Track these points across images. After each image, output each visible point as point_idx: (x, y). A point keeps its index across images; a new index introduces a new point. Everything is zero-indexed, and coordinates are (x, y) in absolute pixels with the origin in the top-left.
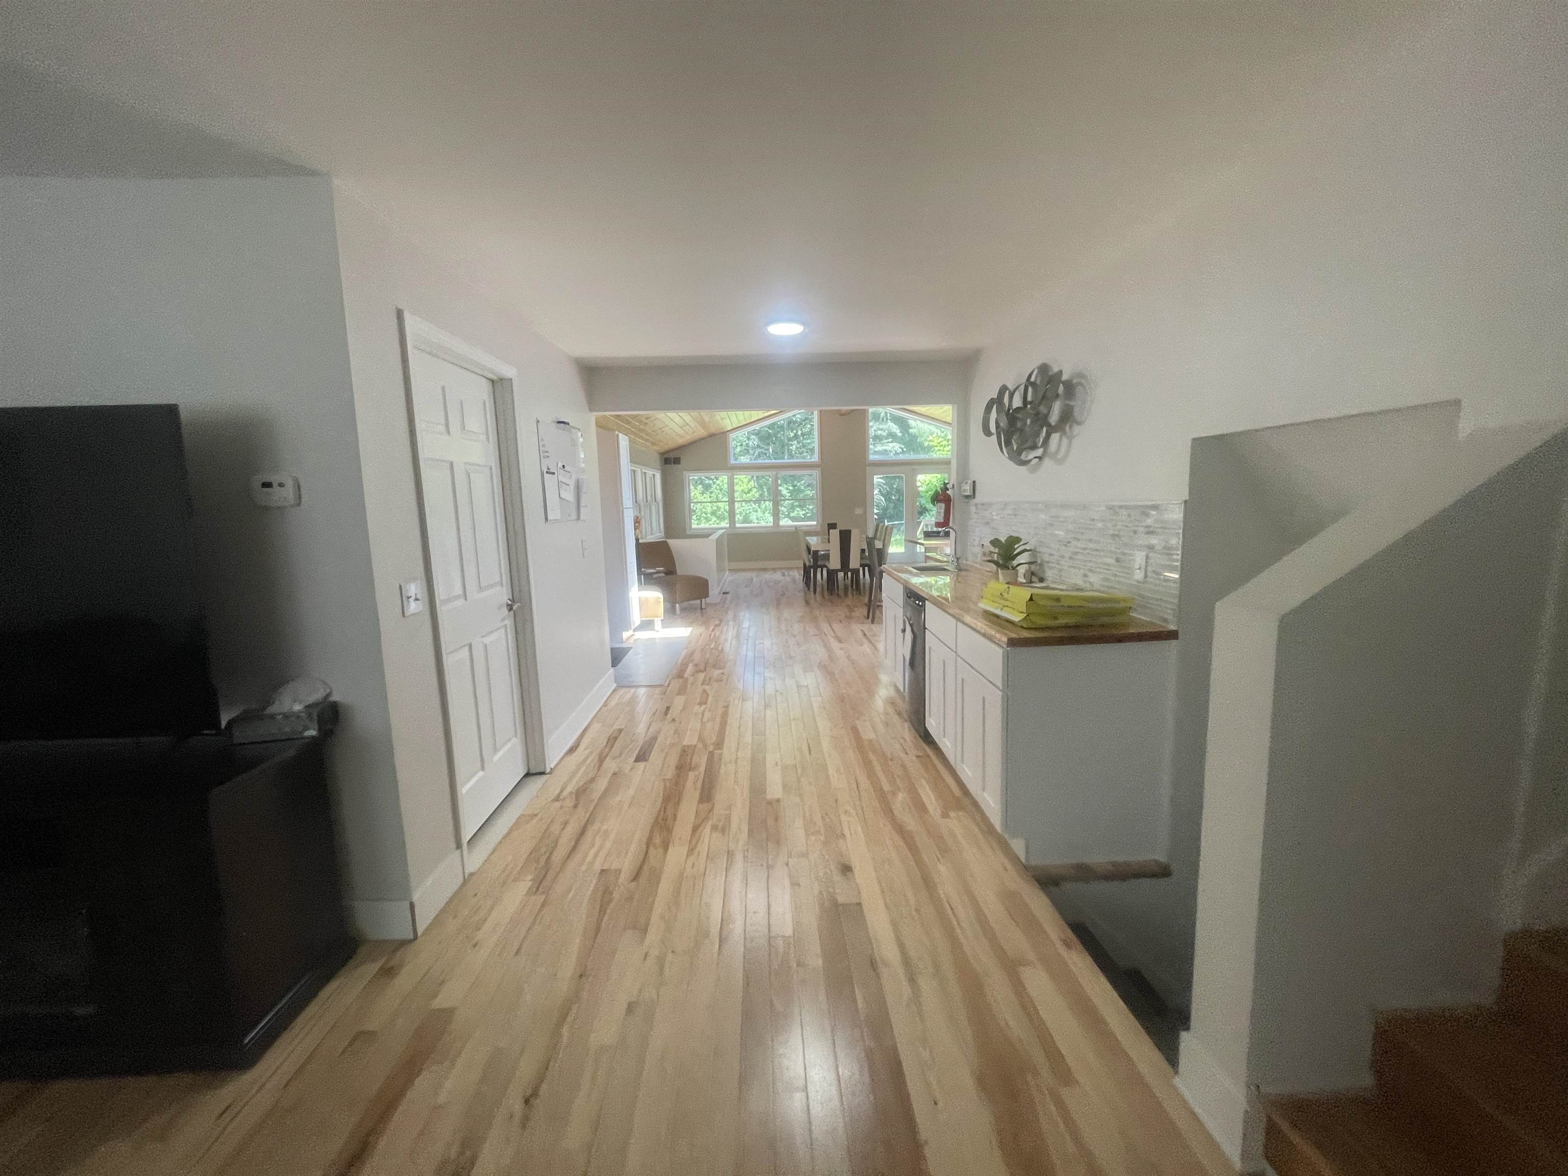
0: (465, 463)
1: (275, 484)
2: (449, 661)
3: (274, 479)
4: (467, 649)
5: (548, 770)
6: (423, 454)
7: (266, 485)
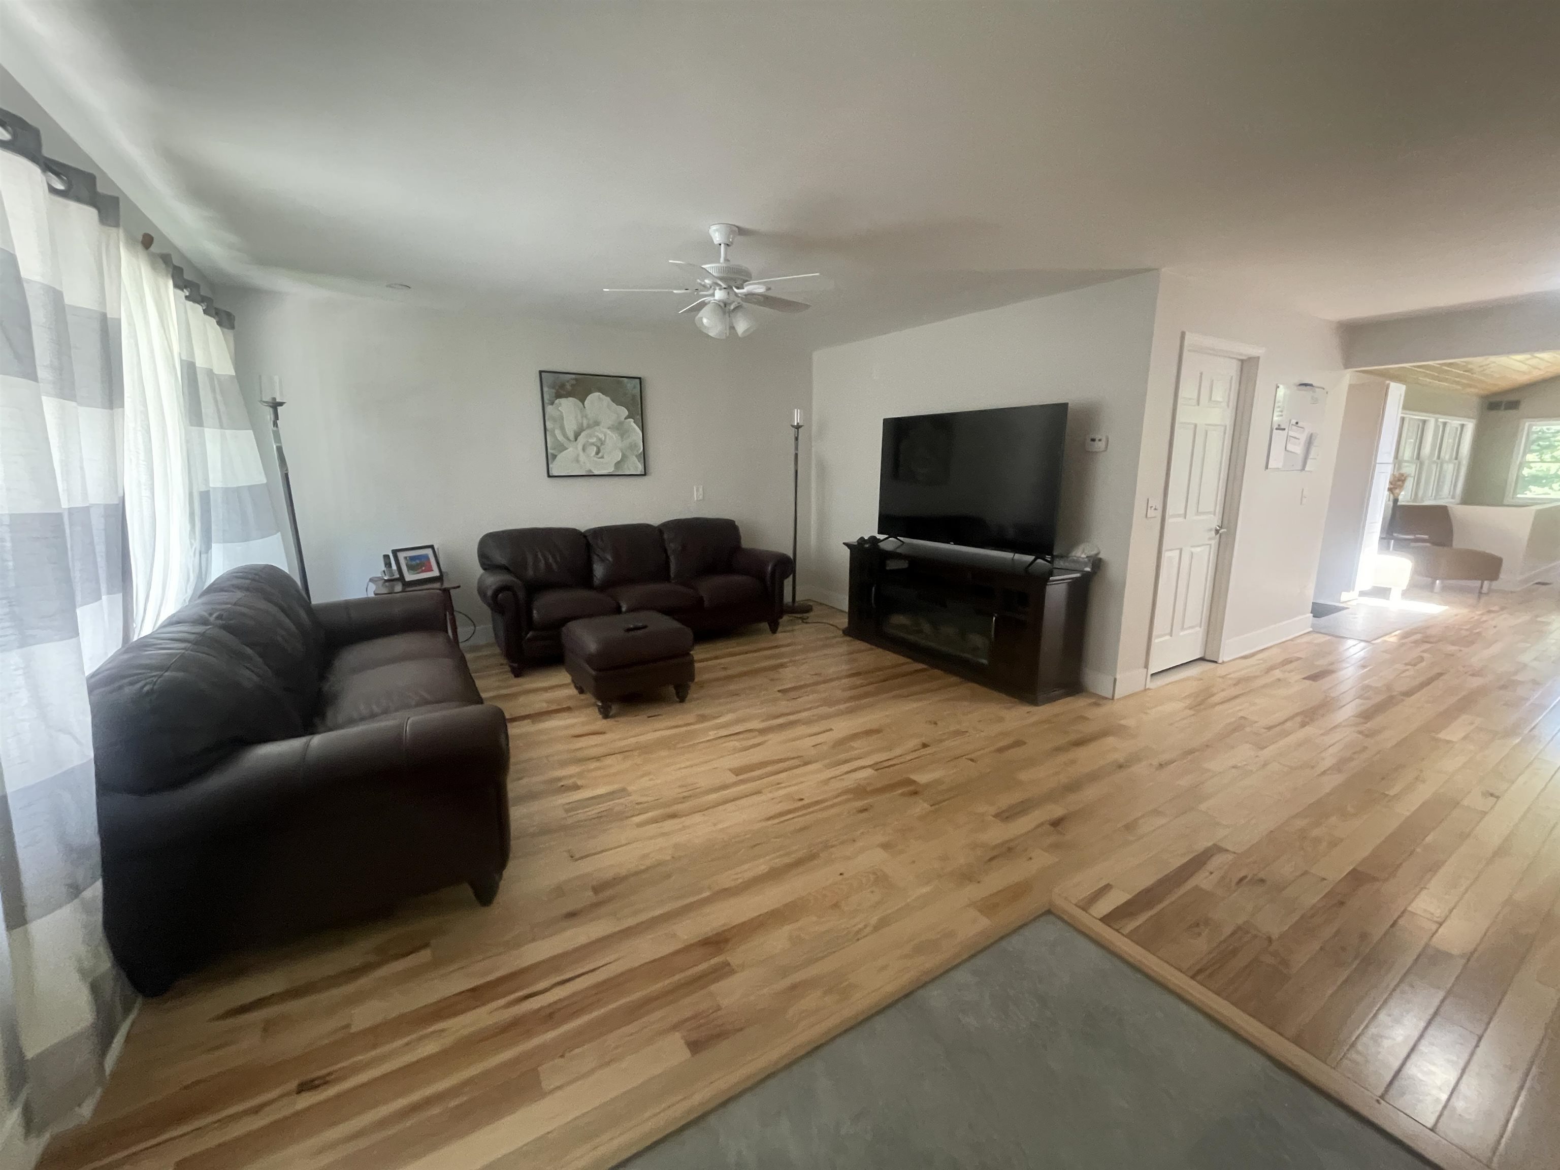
0: (1206, 425)
1: (1097, 440)
2: (1166, 555)
3: (1098, 437)
4: (1178, 551)
5: (1220, 661)
6: (1180, 418)
7: (1093, 440)
